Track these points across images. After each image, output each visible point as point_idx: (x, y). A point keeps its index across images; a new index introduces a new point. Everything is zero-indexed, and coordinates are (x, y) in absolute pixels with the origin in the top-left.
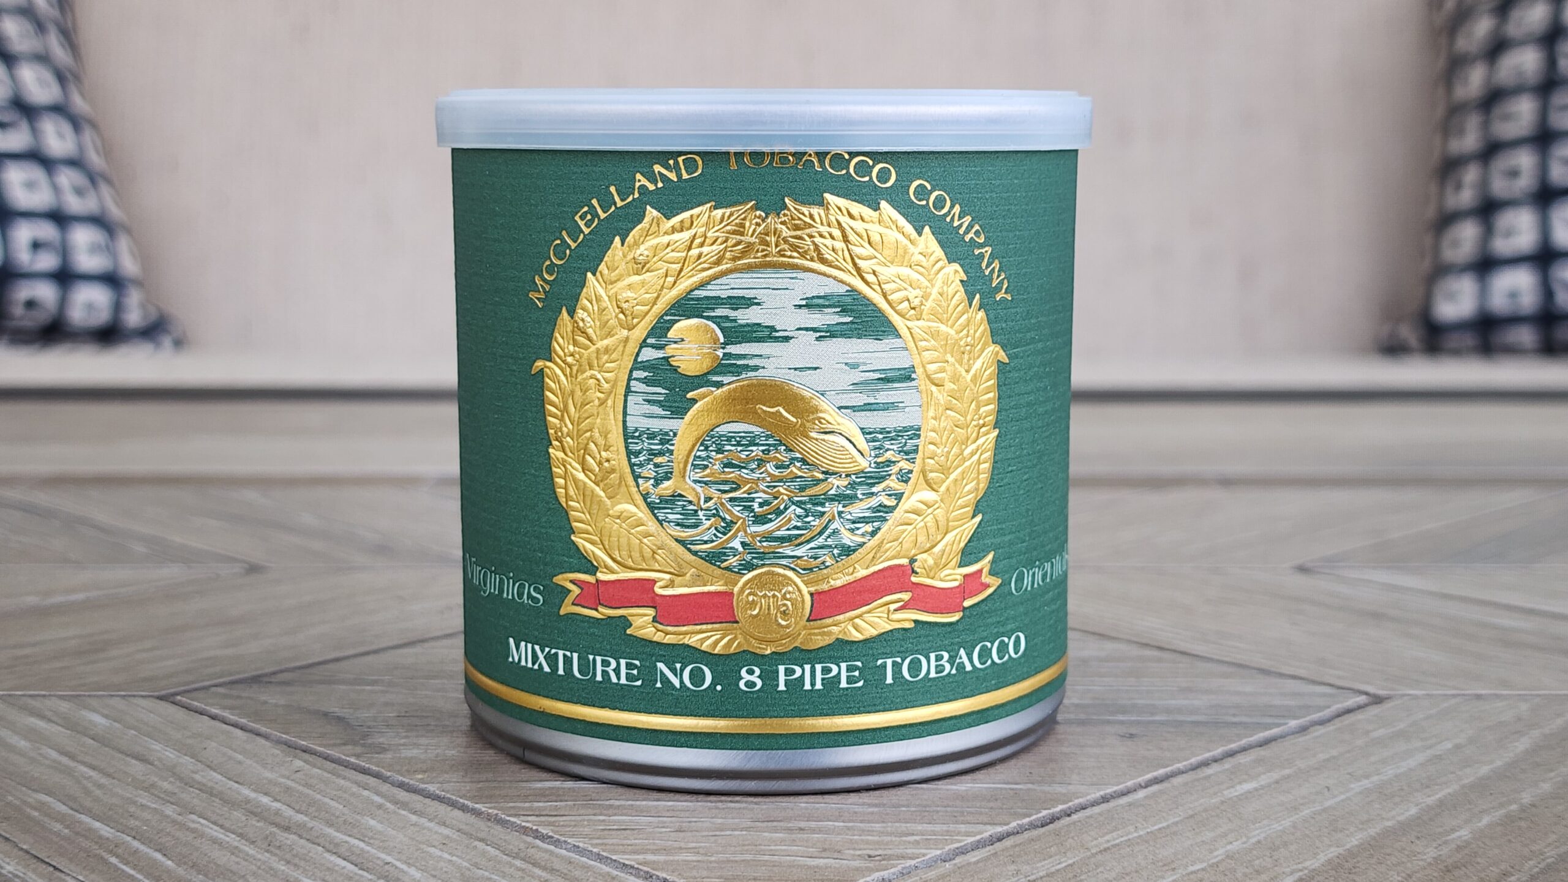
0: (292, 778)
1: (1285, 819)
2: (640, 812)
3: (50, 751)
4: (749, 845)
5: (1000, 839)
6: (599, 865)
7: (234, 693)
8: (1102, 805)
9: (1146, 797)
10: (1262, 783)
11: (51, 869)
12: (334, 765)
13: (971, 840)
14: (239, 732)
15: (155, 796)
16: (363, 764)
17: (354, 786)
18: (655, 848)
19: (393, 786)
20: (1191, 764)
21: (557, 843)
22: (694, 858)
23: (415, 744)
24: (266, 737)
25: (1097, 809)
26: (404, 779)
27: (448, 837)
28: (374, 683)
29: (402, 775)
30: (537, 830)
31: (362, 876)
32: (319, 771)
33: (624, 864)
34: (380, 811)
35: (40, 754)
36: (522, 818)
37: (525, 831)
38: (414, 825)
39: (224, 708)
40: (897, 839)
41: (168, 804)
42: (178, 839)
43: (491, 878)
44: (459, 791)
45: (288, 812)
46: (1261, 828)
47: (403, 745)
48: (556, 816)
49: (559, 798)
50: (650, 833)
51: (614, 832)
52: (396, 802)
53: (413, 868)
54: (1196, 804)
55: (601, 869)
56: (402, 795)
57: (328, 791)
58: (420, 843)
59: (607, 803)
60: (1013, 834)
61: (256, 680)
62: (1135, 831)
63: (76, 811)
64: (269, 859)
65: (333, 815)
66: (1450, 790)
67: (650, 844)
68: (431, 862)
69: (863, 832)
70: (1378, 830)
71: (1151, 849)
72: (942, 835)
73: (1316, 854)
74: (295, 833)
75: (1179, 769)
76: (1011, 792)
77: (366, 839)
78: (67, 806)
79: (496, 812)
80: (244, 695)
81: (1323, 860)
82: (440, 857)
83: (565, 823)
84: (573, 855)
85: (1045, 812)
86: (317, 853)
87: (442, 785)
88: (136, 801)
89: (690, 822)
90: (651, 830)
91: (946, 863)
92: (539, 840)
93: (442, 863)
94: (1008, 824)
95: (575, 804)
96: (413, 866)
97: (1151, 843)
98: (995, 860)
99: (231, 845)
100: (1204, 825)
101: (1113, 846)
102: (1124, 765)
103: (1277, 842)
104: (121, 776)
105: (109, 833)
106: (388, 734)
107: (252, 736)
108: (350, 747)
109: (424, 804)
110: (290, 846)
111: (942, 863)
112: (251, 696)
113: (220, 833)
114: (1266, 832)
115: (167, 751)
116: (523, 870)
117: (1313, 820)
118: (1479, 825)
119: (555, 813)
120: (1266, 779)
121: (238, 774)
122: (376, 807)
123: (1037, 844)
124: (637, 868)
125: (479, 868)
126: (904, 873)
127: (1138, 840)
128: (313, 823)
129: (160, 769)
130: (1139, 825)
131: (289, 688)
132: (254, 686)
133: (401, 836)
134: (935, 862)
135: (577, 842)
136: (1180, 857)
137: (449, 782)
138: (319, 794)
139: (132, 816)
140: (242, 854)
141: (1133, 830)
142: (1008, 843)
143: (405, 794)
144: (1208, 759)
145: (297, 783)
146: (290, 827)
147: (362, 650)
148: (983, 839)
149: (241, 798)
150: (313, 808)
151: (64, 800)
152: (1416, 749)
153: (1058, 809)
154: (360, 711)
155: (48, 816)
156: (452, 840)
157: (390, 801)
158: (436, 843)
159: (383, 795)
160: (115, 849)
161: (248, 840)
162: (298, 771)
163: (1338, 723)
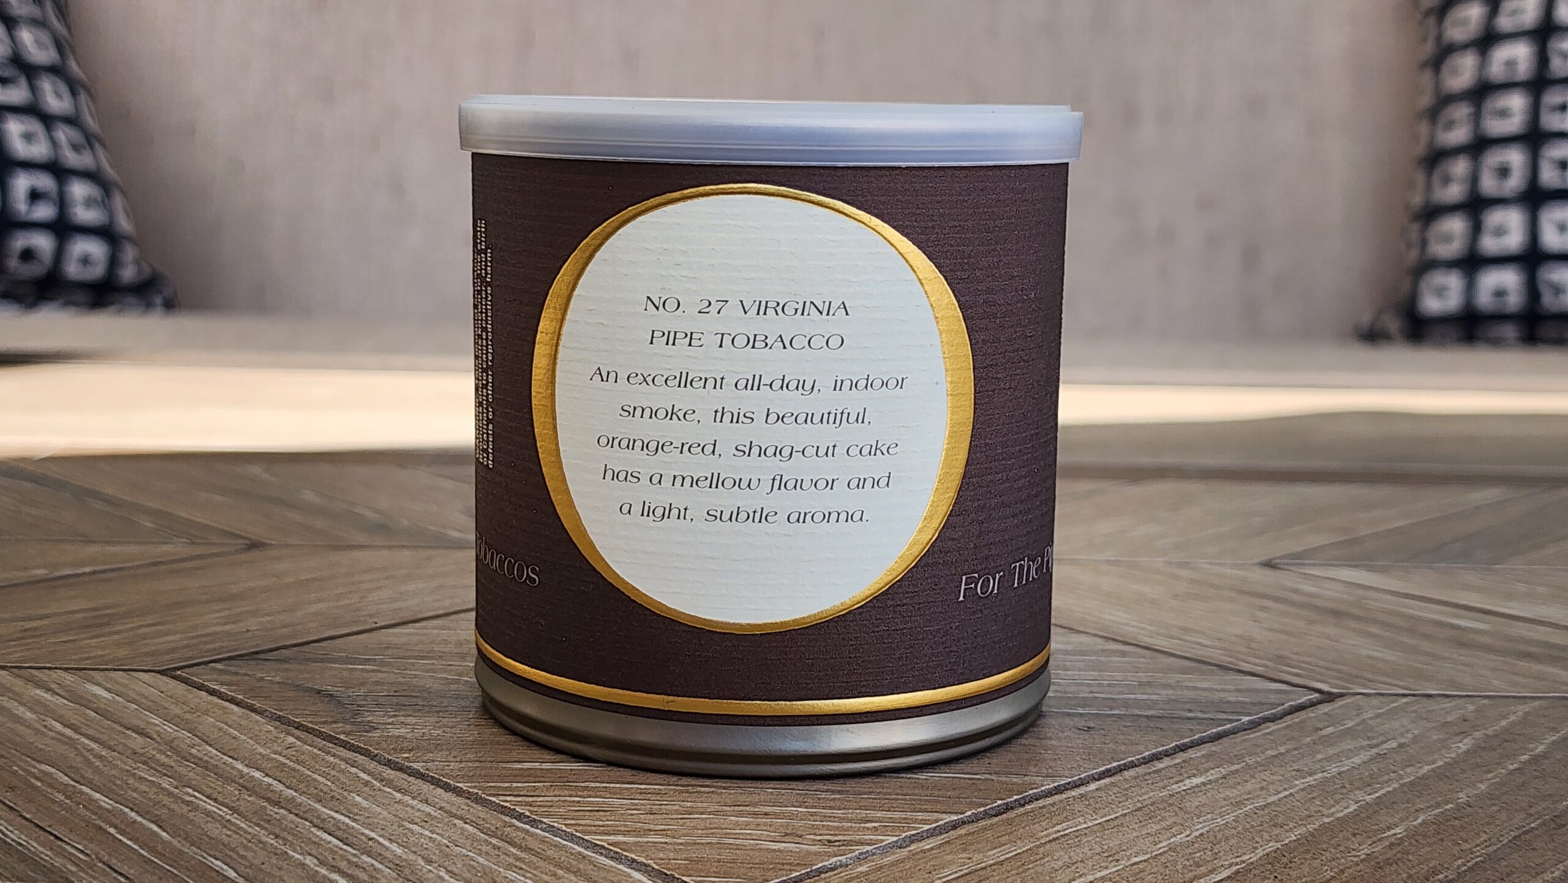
0: (283, 754)
1: (1228, 814)
2: (614, 793)
3: (53, 722)
4: (716, 828)
5: (955, 826)
6: (573, 844)
7: (233, 669)
8: (1056, 796)
9: (1097, 789)
10: (1210, 778)
11: (51, 837)
12: (324, 742)
13: (927, 827)
14: (234, 707)
15: (151, 768)
16: (353, 742)
17: (343, 763)
18: (626, 829)
19: (379, 763)
20: (1142, 758)
21: (533, 823)
22: (664, 840)
23: (402, 723)
24: (260, 711)
25: (1050, 800)
26: (390, 758)
27: (429, 814)
28: (366, 662)
29: (389, 753)
30: (515, 809)
31: (346, 851)
32: (310, 749)
33: (596, 845)
34: (367, 788)
35: (45, 726)
36: (502, 797)
37: (504, 810)
38: (399, 802)
39: (222, 684)
40: (857, 825)
41: (166, 778)
42: (174, 811)
44: (444, 769)
46: (1205, 821)
47: (391, 723)
48: (532, 796)
49: (537, 779)
51: (587, 813)
52: (382, 780)
53: (396, 844)
54: (1146, 797)
55: (573, 849)
56: (389, 773)
57: (317, 767)
58: (403, 819)
59: (583, 785)
60: (970, 821)
61: (253, 655)
62: (1085, 822)
63: (76, 781)
64: (259, 832)
65: (321, 790)
66: (1389, 789)
67: (621, 826)
68: (412, 839)
69: (825, 818)
70: (1316, 826)
71: (1098, 839)
72: (900, 823)
73: (1255, 849)
74: (282, 808)
75: (1131, 761)
76: (969, 782)
77: (351, 815)
78: (69, 777)
79: (476, 791)
80: (242, 671)
81: (1260, 854)
82: (421, 834)
83: (542, 803)
84: (547, 835)
85: (1000, 802)
86: (304, 828)
87: (425, 764)
88: (135, 774)
89: (661, 805)
90: (623, 812)
91: (902, 850)
92: (516, 819)
93: (423, 840)
94: (964, 813)
95: (551, 786)
96: (395, 842)
97: (1098, 834)
98: (948, 848)
99: (223, 818)
100: (1150, 818)
101: (1062, 836)
102: (1078, 758)
103: (1219, 836)
104: (120, 748)
105: (109, 804)
106: (377, 713)
107: (247, 712)
108: (340, 725)
109: (409, 782)
110: (279, 820)
111: (898, 850)
112: (248, 672)
113: (213, 806)
114: (1209, 825)
115: (165, 725)
116: (499, 848)
117: (1255, 816)
118: (1415, 823)
119: (533, 794)
120: (1212, 775)
121: (234, 750)
122: (363, 784)
123: (989, 834)
124: (608, 849)
125: (457, 846)
126: (861, 859)
127: (1087, 832)
128: (302, 799)
129: (159, 743)
130: (1089, 816)
131: (286, 666)
132: (251, 662)
133: (385, 813)
134: (891, 848)
135: (551, 822)
136: (1124, 848)
137: (433, 761)
138: (308, 769)
139: (130, 788)
140: (232, 828)
141: (1082, 822)
142: (962, 831)
143: (389, 771)
144: (1160, 753)
145: (288, 759)
146: (280, 802)
147: (355, 629)
148: (938, 826)
149: (235, 773)
150: (305, 784)
151: (67, 771)
152: (1362, 747)
153: (1012, 799)
154: (352, 690)
155: (50, 786)
156: (433, 818)
157: (377, 779)
158: (418, 821)
159: (369, 773)
160: (114, 820)
161: (239, 813)
162: (290, 747)
163: (1288, 721)
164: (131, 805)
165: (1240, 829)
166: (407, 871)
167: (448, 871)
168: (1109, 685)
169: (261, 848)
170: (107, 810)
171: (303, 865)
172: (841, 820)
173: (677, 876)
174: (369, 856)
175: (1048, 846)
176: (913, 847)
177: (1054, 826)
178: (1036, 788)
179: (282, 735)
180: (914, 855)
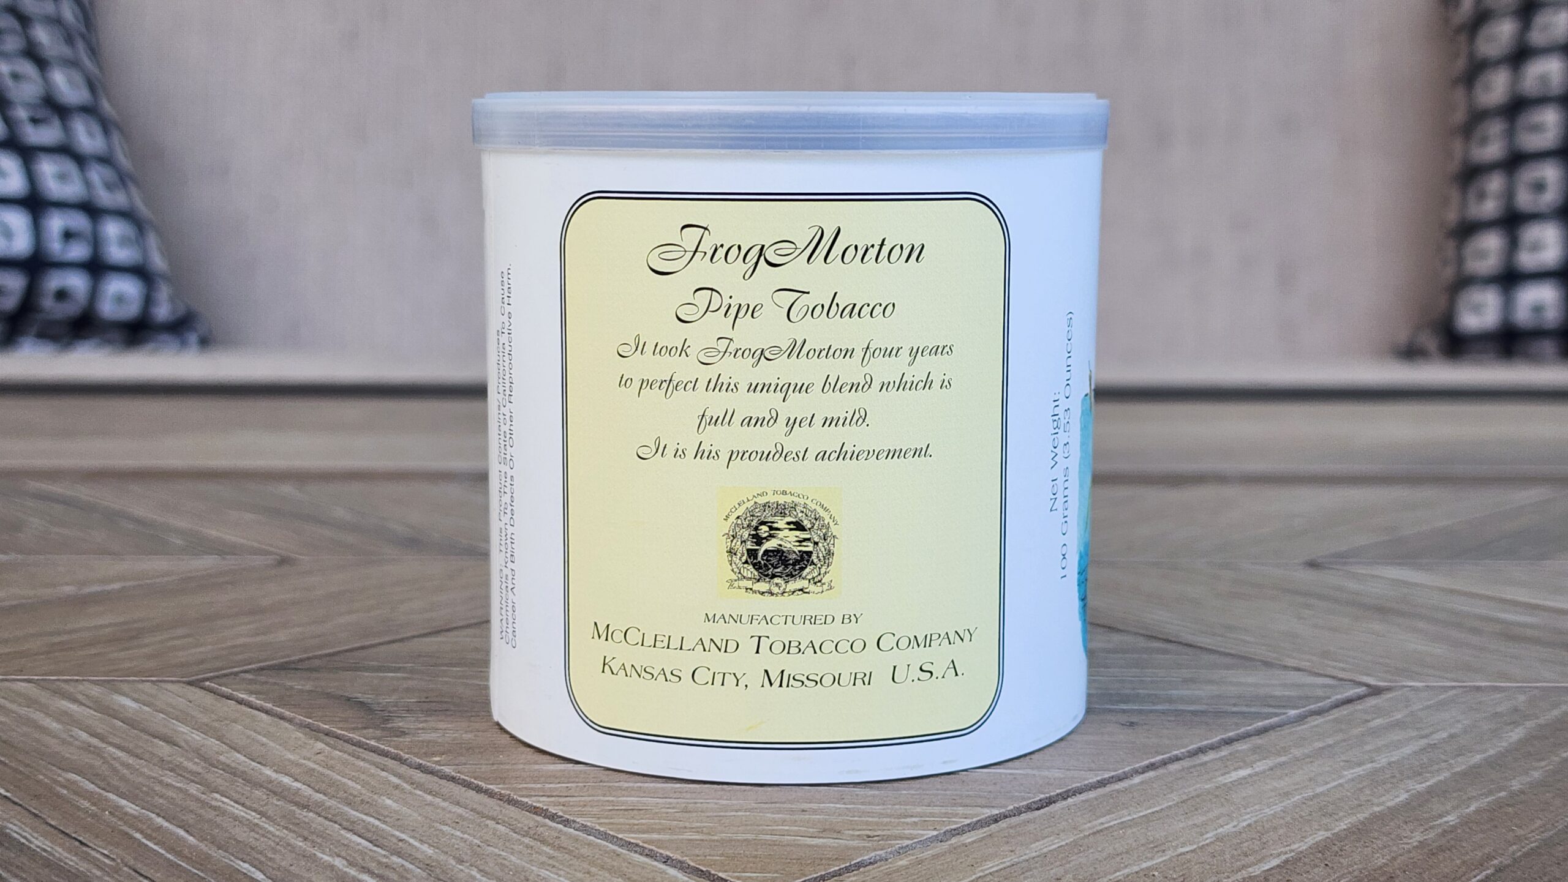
0: (312, 760)
1: (1276, 804)
2: (649, 792)
3: (79, 731)
4: (751, 825)
5: (996, 819)
6: (606, 843)
7: (262, 679)
8: (1099, 790)
9: (1142, 783)
10: (1257, 770)
11: (76, 843)
12: (354, 747)
13: (968, 821)
14: (264, 716)
15: (179, 774)
16: (383, 747)
17: (373, 767)
18: (660, 827)
19: (411, 768)
20: (1188, 751)
21: (567, 822)
22: (700, 838)
23: (433, 727)
24: (290, 721)
25: (1092, 794)
26: (421, 762)
27: (460, 816)
28: (397, 670)
29: (420, 758)
30: (547, 810)
31: (375, 852)
32: (340, 754)
33: (630, 843)
34: (397, 791)
35: (70, 735)
36: (534, 798)
37: (536, 810)
38: (429, 804)
39: (250, 693)
40: (896, 820)
41: (193, 784)
42: (201, 816)
44: (475, 771)
45: (307, 791)
46: (1252, 813)
47: (419, 729)
48: (567, 796)
49: (571, 780)
50: (660, 813)
51: (621, 812)
52: (412, 784)
53: (426, 845)
54: (1191, 789)
55: (608, 847)
56: (418, 776)
57: (347, 772)
58: (434, 820)
59: (616, 784)
60: (1010, 815)
61: (284, 667)
62: (1129, 814)
63: (103, 789)
64: (287, 835)
65: (351, 794)
66: (1440, 778)
67: (656, 824)
68: (443, 839)
69: (865, 814)
70: (1366, 815)
71: (1143, 831)
72: (940, 817)
73: (1305, 837)
74: (311, 811)
75: (1176, 755)
76: (1012, 777)
77: (381, 818)
78: (96, 785)
79: (508, 792)
80: (271, 681)
81: (1310, 843)
82: (452, 834)
83: (575, 804)
84: (580, 834)
85: (1042, 796)
86: (333, 830)
87: (456, 767)
88: (162, 780)
89: (696, 803)
90: (657, 811)
91: (942, 843)
92: (549, 819)
93: (453, 840)
94: (1005, 808)
95: (585, 786)
96: (425, 843)
97: (1144, 825)
98: (988, 841)
99: (251, 822)
100: (1196, 810)
101: (1106, 828)
102: (1121, 751)
103: (1267, 826)
104: (147, 756)
105: (135, 810)
106: (408, 719)
107: (277, 720)
108: (371, 730)
109: (440, 785)
110: (308, 823)
111: (939, 844)
112: (278, 681)
113: (241, 810)
114: (1257, 816)
115: (192, 733)
116: (532, 847)
117: (1304, 806)
118: (1467, 811)
119: (566, 794)
120: (1260, 766)
121: (262, 755)
122: (394, 786)
123: (1031, 827)
124: (643, 847)
125: (489, 845)
126: (901, 852)
127: (1131, 823)
128: (332, 802)
129: (186, 750)
130: (1135, 810)
131: (315, 675)
132: (281, 672)
133: (415, 815)
134: (931, 842)
135: (585, 821)
136: (1171, 839)
137: (465, 764)
138: (338, 774)
139: (156, 794)
140: (261, 831)
141: (1126, 813)
142: (1003, 824)
143: (422, 775)
144: (1206, 747)
145: (318, 764)
146: (309, 806)
147: (387, 639)
148: (979, 821)
149: (264, 778)
150: (334, 788)
151: (93, 778)
152: (1411, 738)
153: (1055, 793)
154: (382, 697)
155: (76, 793)
156: (464, 818)
157: (407, 783)
158: (449, 822)
159: (400, 776)
160: (140, 825)
161: (268, 818)
162: (319, 753)
163: (1336, 714)
164: (157, 811)
165: (1288, 819)
166: (438, 871)
167: (480, 871)
168: (1151, 682)
169: (289, 851)
170: (135, 817)
171: (332, 867)
172: (880, 815)
173: (713, 872)
174: (399, 857)
175: (1091, 839)
176: (954, 840)
177: (1098, 818)
178: (1078, 782)
179: (312, 742)
180: (955, 848)
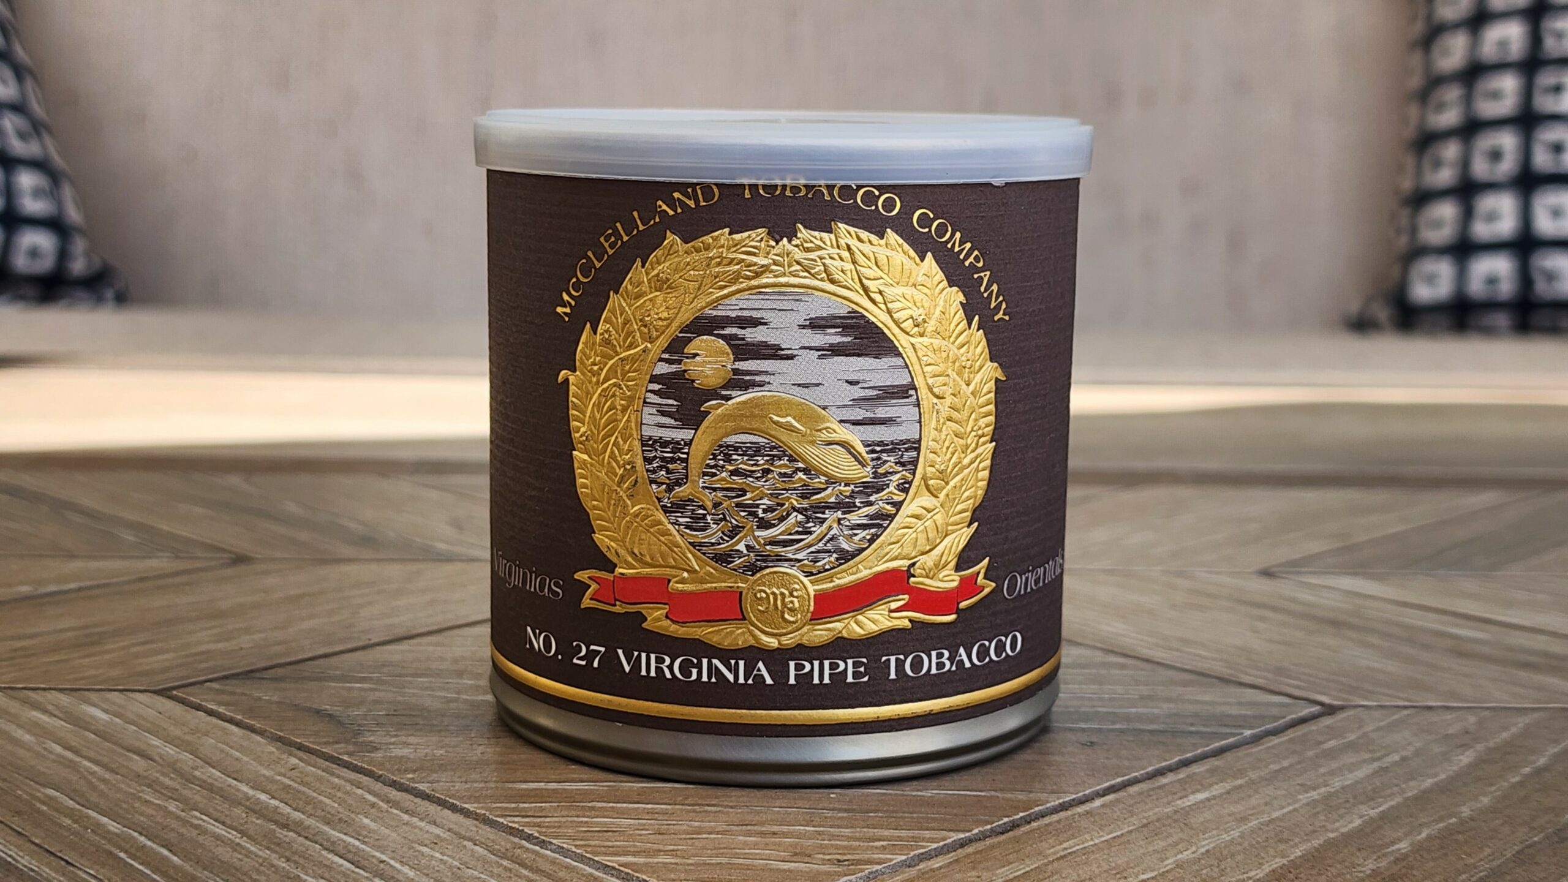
0: (288, 777)
1: (1234, 830)
2: (621, 814)
3: (53, 744)
4: (725, 848)
5: (962, 844)
6: (582, 866)
7: (229, 689)
8: (1063, 813)
9: (1103, 806)
10: (1215, 793)
11: (63, 863)
12: (327, 763)
13: (935, 846)
14: (234, 728)
15: (156, 791)
16: (355, 762)
17: (348, 784)
18: (636, 849)
19: (386, 785)
20: (1147, 773)
21: (543, 844)
22: (673, 861)
23: (405, 743)
24: (261, 733)
25: (1055, 817)
26: (395, 779)
27: (438, 836)
28: (363, 680)
29: (393, 774)
30: (523, 831)
31: (357, 873)
32: (313, 769)
33: (606, 866)
34: (374, 810)
35: (46, 749)
36: (509, 819)
37: (512, 831)
38: (406, 824)
39: (220, 704)
40: (866, 844)
41: (172, 801)
42: (183, 835)
43: (480, 878)
44: (449, 790)
46: (1210, 837)
47: (393, 744)
48: (540, 818)
49: (544, 800)
50: (631, 835)
51: (596, 834)
52: (388, 802)
53: (407, 867)
54: (1151, 813)
55: (585, 870)
56: (394, 794)
57: (322, 789)
58: (413, 842)
59: (590, 805)
60: (976, 840)
61: (249, 675)
62: (1092, 839)
63: (83, 806)
64: (269, 856)
65: (328, 813)
66: (1393, 803)
67: (630, 846)
68: (423, 861)
69: (833, 837)
70: (1321, 841)
71: (1108, 856)
72: (907, 842)
73: (1262, 864)
74: (291, 830)
75: (1136, 777)
76: (974, 799)
77: (361, 838)
78: (74, 801)
79: (483, 812)
80: (238, 691)
81: (1267, 871)
82: (432, 856)
83: (550, 825)
84: (556, 856)
85: (1006, 820)
86: (315, 851)
87: (430, 785)
88: (143, 797)
89: (669, 825)
90: (630, 832)
91: (911, 870)
92: (525, 840)
93: (433, 862)
94: (971, 831)
95: (558, 807)
96: (404, 865)
97: (1106, 851)
98: (957, 867)
99: (233, 842)
100: (1156, 835)
102: (1082, 774)
103: (1225, 853)
104: (123, 771)
105: (117, 829)
106: (378, 733)
107: (249, 733)
108: (342, 746)
109: (415, 803)
110: (289, 844)
111: (907, 869)
112: (245, 692)
113: (222, 830)
114: (1215, 842)
115: (167, 748)
116: (510, 870)
117: (1260, 832)
118: (1419, 838)
119: (540, 814)
120: (1217, 790)
121: (237, 771)
122: (370, 805)
123: (996, 852)
124: (619, 870)
125: (466, 868)
127: (1094, 849)
128: (310, 821)
129: (161, 765)
130: (1095, 834)
131: (283, 685)
132: (248, 682)
133: (394, 835)
134: (900, 867)
135: (560, 843)
136: (1132, 865)
137: (438, 781)
138: (314, 791)
139: (137, 812)
140: (243, 852)
141: (1089, 838)
142: (970, 850)
143: (396, 793)
144: (1163, 769)
145: (293, 780)
146: (288, 825)
147: (349, 646)
148: (944, 846)
149: (241, 796)
150: (311, 806)
151: (72, 795)
153: (1018, 817)
154: (351, 710)
155: (56, 810)
156: (443, 840)
157: (382, 801)
158: (427, 842)
159: (375, 795)
160: (123, 844)
161: (249, 837)
162: (293, 769)
163: (1291, 734)
164: (139, 829)
165: (1246, 845)
168: (1111, 699)
169: (274, 872)
170: (117, 836)
172: (848, 839)
174: (382, 879)
176: (922, 866)
177: (1061, 844)
178: (1041, 805)
179: (285, 756)
180: (923, 874)
